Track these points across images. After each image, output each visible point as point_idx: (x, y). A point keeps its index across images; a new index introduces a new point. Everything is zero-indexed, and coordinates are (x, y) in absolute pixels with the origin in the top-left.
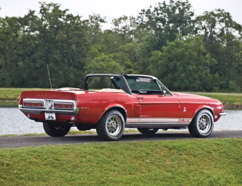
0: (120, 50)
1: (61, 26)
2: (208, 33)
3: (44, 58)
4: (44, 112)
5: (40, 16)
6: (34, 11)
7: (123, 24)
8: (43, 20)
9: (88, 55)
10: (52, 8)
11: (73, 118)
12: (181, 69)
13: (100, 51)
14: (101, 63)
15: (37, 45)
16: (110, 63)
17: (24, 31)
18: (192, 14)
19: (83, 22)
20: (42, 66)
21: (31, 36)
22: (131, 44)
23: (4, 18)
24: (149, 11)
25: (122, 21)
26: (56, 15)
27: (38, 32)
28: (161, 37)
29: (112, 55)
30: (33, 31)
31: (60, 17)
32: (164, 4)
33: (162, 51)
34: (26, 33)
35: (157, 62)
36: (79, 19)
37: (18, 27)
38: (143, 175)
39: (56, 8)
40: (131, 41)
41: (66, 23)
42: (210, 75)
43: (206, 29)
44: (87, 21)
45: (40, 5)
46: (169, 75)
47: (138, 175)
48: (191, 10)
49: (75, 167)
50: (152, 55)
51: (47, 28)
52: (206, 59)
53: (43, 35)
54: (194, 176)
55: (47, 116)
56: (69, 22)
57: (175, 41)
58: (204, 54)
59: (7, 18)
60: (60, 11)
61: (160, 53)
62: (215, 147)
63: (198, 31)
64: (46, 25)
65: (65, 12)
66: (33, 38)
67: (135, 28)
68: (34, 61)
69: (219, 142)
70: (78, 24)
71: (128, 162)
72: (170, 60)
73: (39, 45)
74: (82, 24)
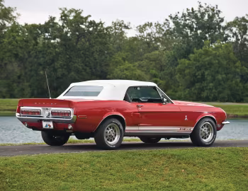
0: (146, 58)
1: (83, 34)
2: (239, 40)
3: (65, 67)
4: (41, 120)
5: (60, 23)
6: (54, 18)
7: (149, 30)
8: (64, 27)
9: (111, 64)
10: (73, 14)
11: (70, 127)
12: (209, 78)
13: (124, 59)
14: (125, 72)
15: (58, 54)
16: (134, 72)
17: (45, 39)
18: (222, 20)
19: (107, 29)
20: (63, 75)
21: (52, 44)
22: (157, 52)
23: (24, 25)
24: (176, 17)
25: (147, 27)
26: (78, 22)
27: (58, 40)
28: (188, 45)
29: (137, 64)
30: (54, 39)
31: (82, 24)
32: (192, 9)
33: (189, 60)
34: (46, 41)
35: (184, 71)
36: (102, 26)
37: (38, 35)
38: (139, 184)
39: (78, 14)
40: (157, 48)
41: (88, 30)
42: (240, 85)
43: (237, 36)
44: (110, 27)
45: (61, 12)
46: (196, 84)
47: (134, 184)
48: (221, 16)
49: (70, 175)
50: (178, 64)
51: (69, 35)
52: (237, 67)
53: (63, 42)
54: (192, 185)
55: (44, 124)
56: (91, 29)
57: (203, 48)
58: (235, 62)
59: (26, 25)
60: (82, 18)
61: (187, 62)
62: (216, 156)
63: (229, 38)
64: (67, 33)
65: (87, 18)
66: (54, 46)
67: (161, 35)
68: (55, 70)
69: (220, 151)
70: (100, 31)
71: (125, 171)
72: (199, 68)
73: (60, 53)
74: (105, 31)
